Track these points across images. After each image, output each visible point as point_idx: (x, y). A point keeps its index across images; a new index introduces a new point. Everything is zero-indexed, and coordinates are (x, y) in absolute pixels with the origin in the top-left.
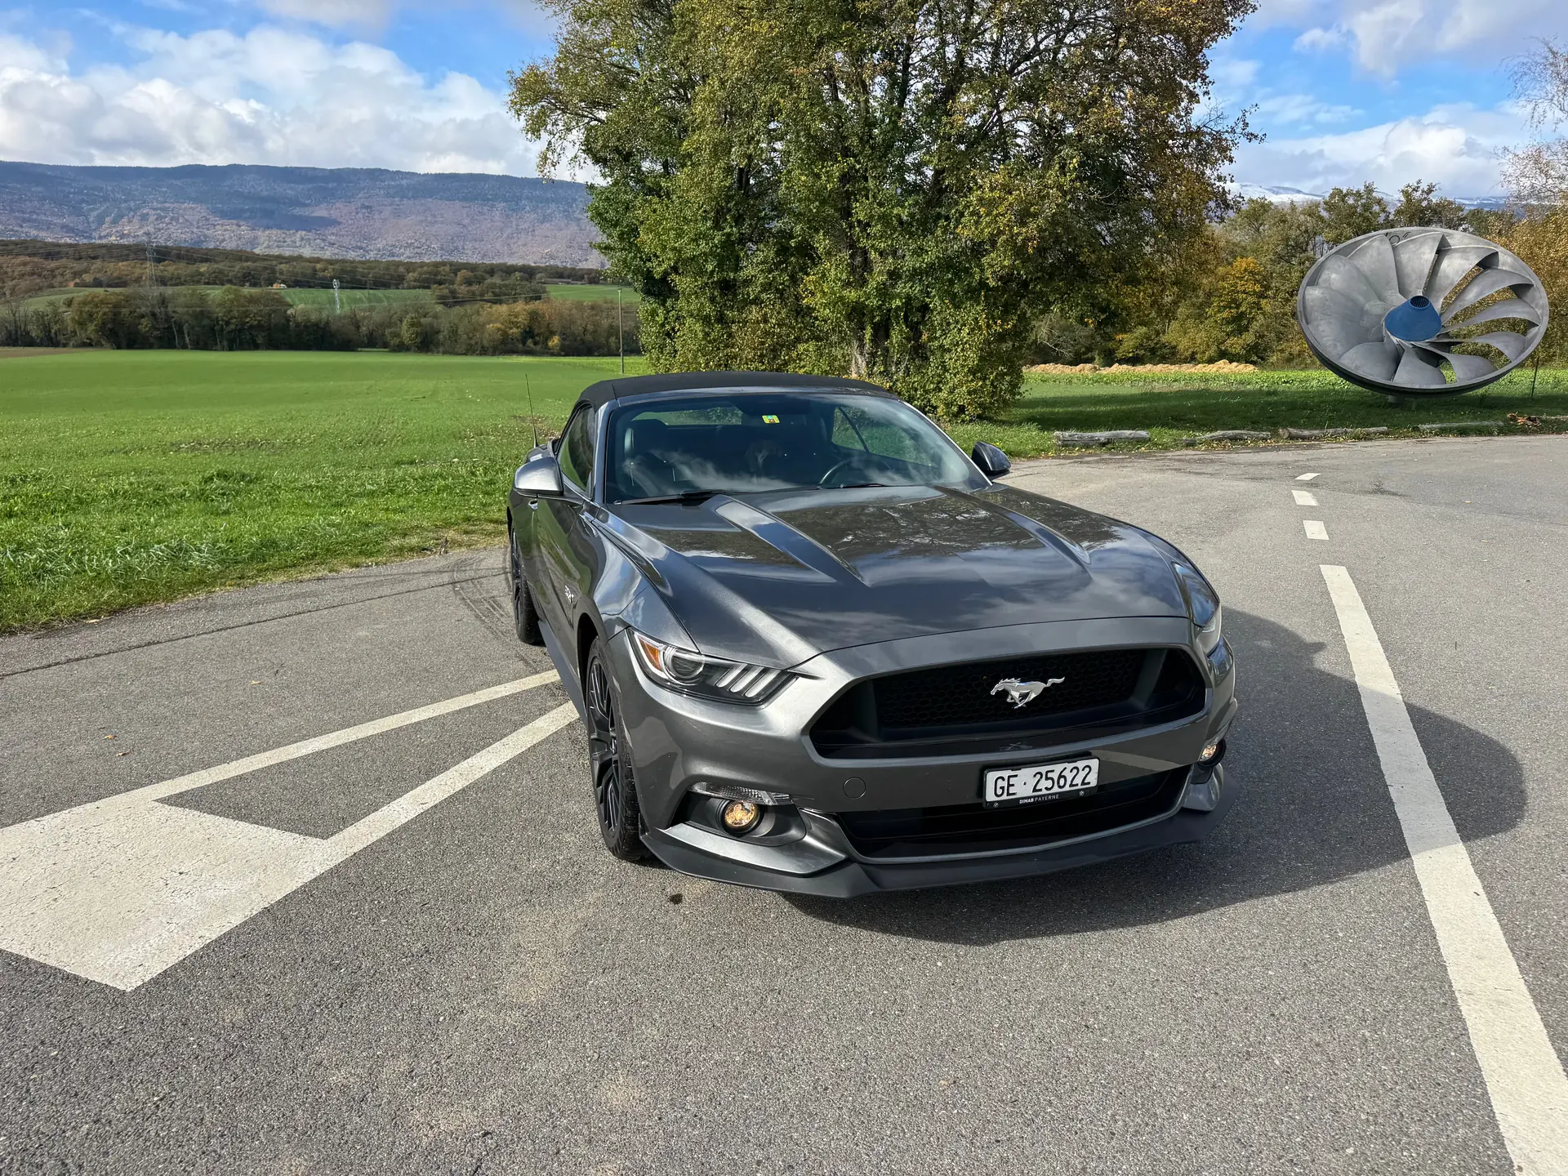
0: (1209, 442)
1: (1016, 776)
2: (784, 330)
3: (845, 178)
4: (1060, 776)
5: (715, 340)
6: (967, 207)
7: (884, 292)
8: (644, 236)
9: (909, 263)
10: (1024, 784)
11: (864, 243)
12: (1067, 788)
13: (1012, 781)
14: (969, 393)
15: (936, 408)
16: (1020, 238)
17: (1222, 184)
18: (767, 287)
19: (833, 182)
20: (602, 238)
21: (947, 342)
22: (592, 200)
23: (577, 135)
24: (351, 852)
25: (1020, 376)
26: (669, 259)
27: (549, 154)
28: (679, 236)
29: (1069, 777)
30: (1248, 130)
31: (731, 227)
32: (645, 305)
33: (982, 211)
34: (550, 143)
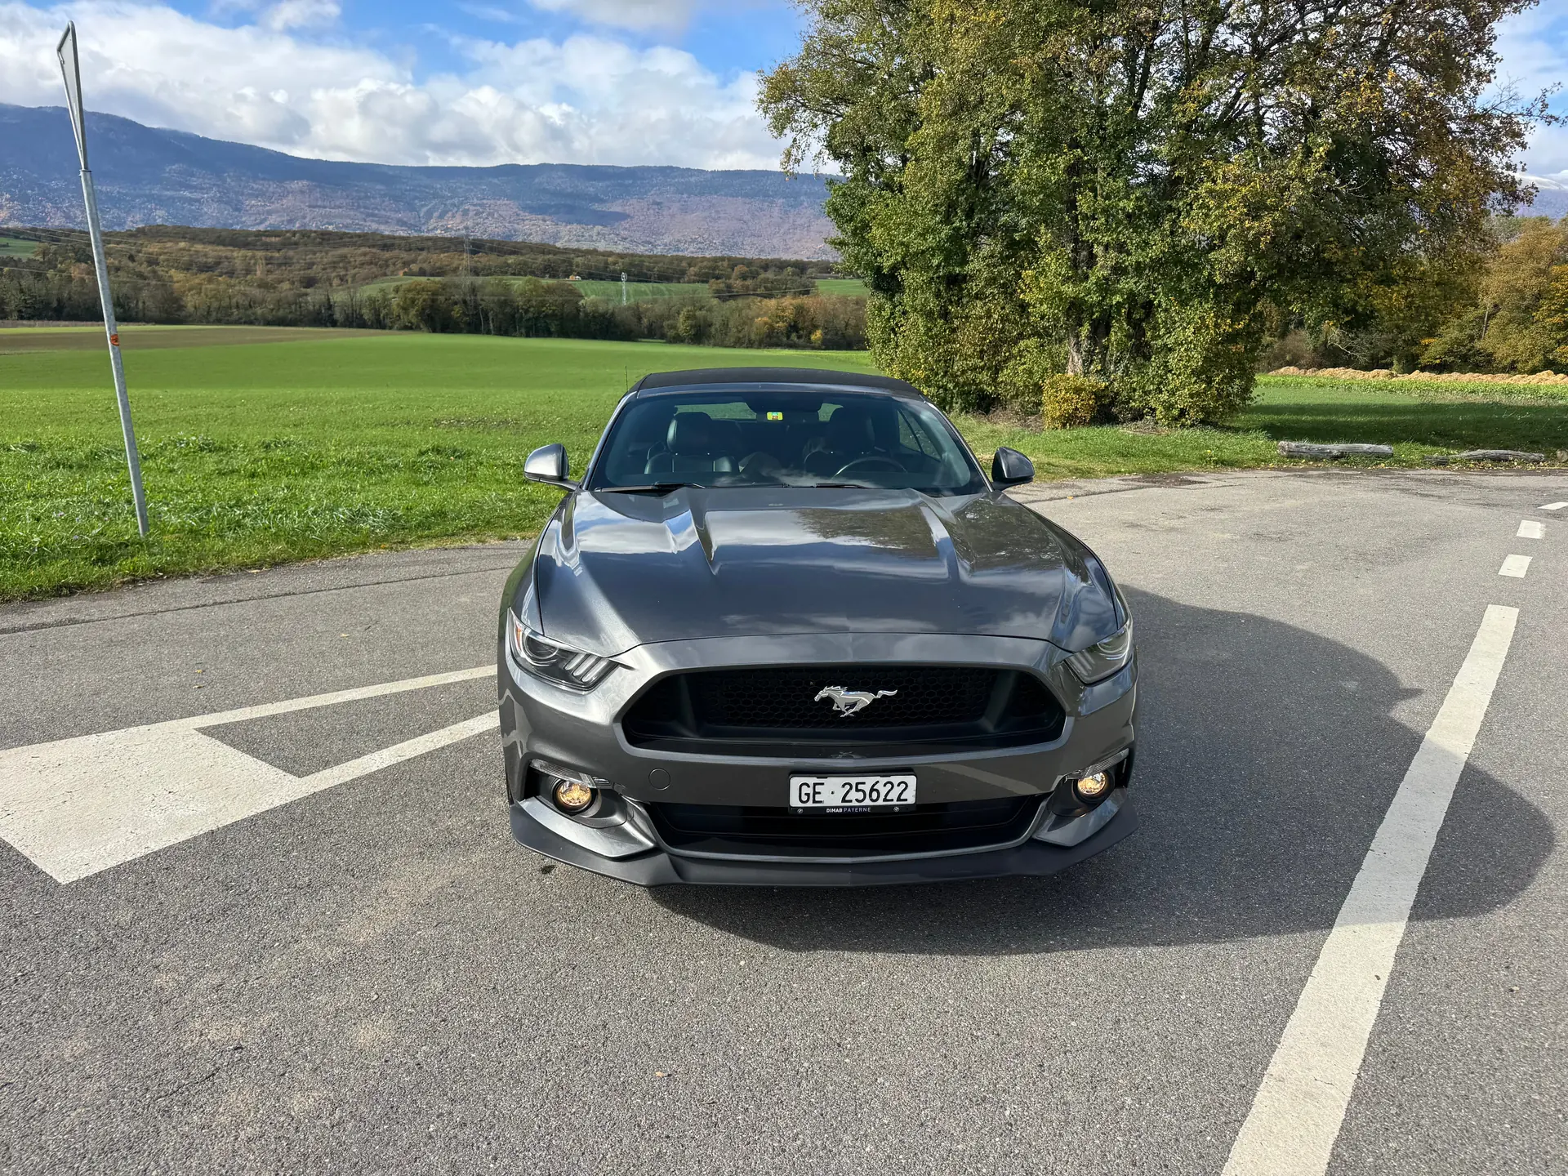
1: (823, 784)
2: (1007, 326)
3: (1073, 169)
4: (872, 790)
5: (937, 336)
6: (1197, 198)
7: (1105, 287)
8: (876, 231)
9: (1133, 257)
10: (832, 793)
11: (1088, 237)
12: (880, 802)
13: (818, 788)
14: (1191, 396)
15: (1154, 410)
16: (1252, 232)
17: (1511, 173)
18: (991, 281)
19: (1058, 174)
20: (836, 234)
21: (1170, 341)
22: (830, 197)
23: (823, 131)
25: (1250, 382)
26: (897, 254)
27: (794, 151)
28: (908, 231)
29: (883, 791)
30: (1548, 112)
31: (961, 221)
32: (873, 300)
33: (1212, 203)
34: (795, 140)
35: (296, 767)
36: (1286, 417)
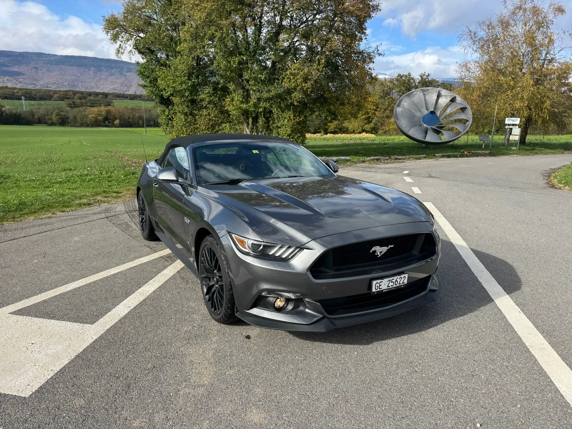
0: (369, 161)
1: (382, 282)
2: (217, 119)
3: (240, 63)
4: (396, 281)
5: (189, 122)
6: (286, 75)
7: (256, 106)
8: (160, 82)
9: (265, 95)
10: (385, 285)
11: (247, 87)
12: (398, 285)
13: (381, 284)
16: (305, 88)
17: (370, 70)
18: (210, 102)
19: (236, 64)
20: (143, 82)
21: (279, 125)
22: (139, 68)
23: (131, 42)
24: (106, 329)
25: (305, 137)
26: (171, 91)
27: (120, 50)
28: (174, 82)
29: (399, 280)
30: (379, 52)
31: (195, 79)
32: (160, 109)
33: (291, 77)
34: (120, 45)
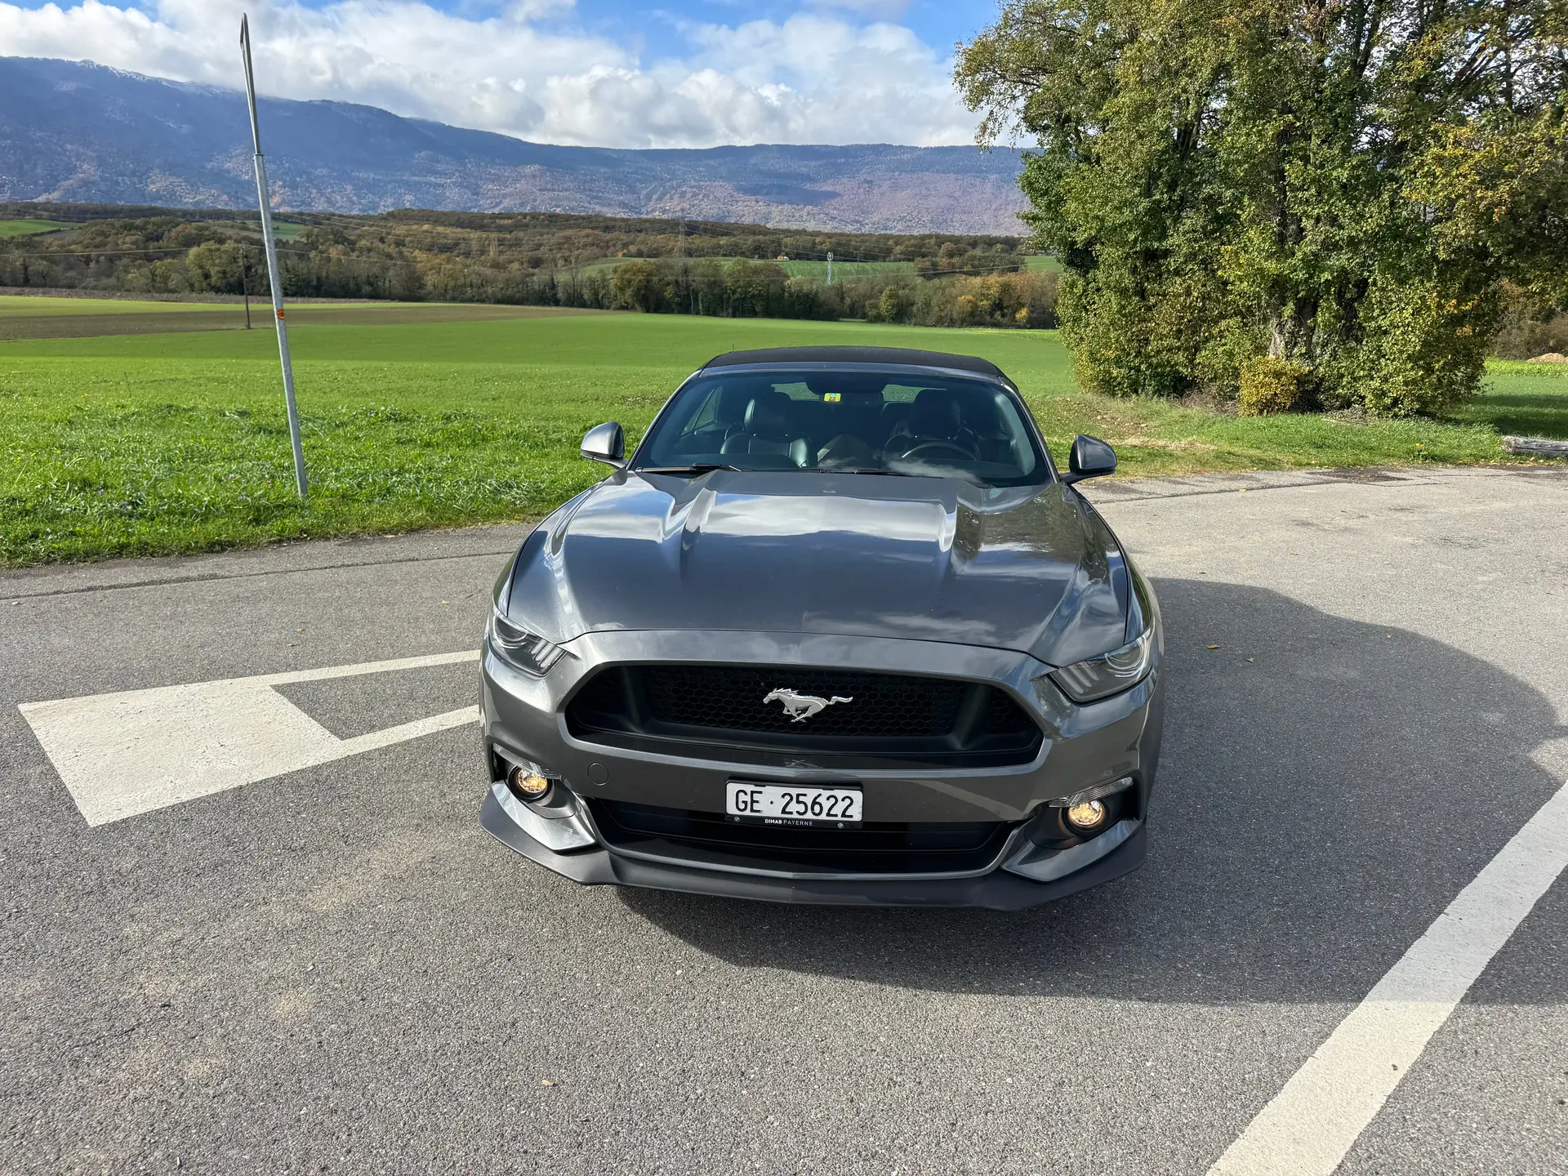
1: (761, 792)
2: (1207, 305)
3: (1283, 136)
4: (814, 803)
5: (1131, 314)
6: (1422, 164)
7: (1313, 264)
8: (1072, 205)
9: (1350, 230)
10: (771, 803)
11: (1298, 210)
12: (823, 817)
13: (756, 797)
14: (1406, 383)
15: (1363, 398)
16: (1485, 203)
18: (1191, 257)
19: (1266, 142)
20: (1028, 207)
21: (1384, 323)
22: (1021, 170)
23: (1021, 103)
24: (350, 754)
25: (1479, 366)
26: (1091, 228)
27: (990, 125)
28: (1104, 204)
29: (826, 805)
31: (1162, 193)
32: (1066, 275)
33: (1438, 171)
34: (992, 112)
35: (341, 729)
36: (1525, 409)
